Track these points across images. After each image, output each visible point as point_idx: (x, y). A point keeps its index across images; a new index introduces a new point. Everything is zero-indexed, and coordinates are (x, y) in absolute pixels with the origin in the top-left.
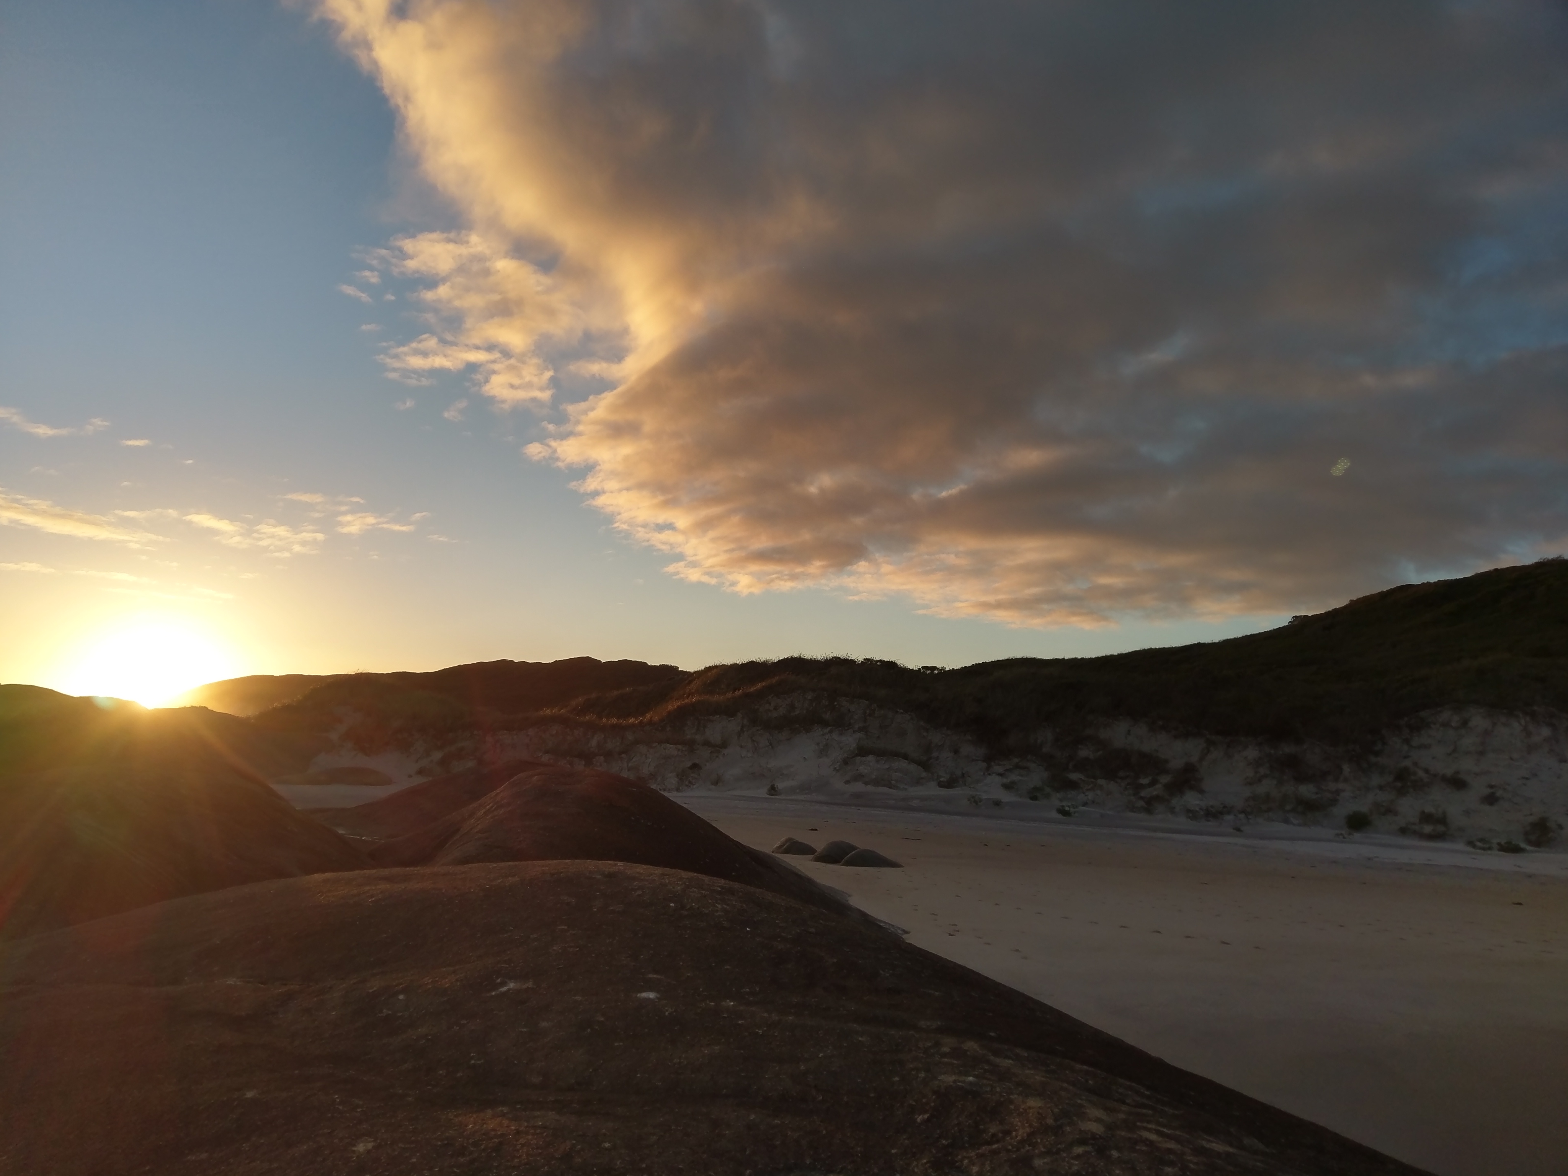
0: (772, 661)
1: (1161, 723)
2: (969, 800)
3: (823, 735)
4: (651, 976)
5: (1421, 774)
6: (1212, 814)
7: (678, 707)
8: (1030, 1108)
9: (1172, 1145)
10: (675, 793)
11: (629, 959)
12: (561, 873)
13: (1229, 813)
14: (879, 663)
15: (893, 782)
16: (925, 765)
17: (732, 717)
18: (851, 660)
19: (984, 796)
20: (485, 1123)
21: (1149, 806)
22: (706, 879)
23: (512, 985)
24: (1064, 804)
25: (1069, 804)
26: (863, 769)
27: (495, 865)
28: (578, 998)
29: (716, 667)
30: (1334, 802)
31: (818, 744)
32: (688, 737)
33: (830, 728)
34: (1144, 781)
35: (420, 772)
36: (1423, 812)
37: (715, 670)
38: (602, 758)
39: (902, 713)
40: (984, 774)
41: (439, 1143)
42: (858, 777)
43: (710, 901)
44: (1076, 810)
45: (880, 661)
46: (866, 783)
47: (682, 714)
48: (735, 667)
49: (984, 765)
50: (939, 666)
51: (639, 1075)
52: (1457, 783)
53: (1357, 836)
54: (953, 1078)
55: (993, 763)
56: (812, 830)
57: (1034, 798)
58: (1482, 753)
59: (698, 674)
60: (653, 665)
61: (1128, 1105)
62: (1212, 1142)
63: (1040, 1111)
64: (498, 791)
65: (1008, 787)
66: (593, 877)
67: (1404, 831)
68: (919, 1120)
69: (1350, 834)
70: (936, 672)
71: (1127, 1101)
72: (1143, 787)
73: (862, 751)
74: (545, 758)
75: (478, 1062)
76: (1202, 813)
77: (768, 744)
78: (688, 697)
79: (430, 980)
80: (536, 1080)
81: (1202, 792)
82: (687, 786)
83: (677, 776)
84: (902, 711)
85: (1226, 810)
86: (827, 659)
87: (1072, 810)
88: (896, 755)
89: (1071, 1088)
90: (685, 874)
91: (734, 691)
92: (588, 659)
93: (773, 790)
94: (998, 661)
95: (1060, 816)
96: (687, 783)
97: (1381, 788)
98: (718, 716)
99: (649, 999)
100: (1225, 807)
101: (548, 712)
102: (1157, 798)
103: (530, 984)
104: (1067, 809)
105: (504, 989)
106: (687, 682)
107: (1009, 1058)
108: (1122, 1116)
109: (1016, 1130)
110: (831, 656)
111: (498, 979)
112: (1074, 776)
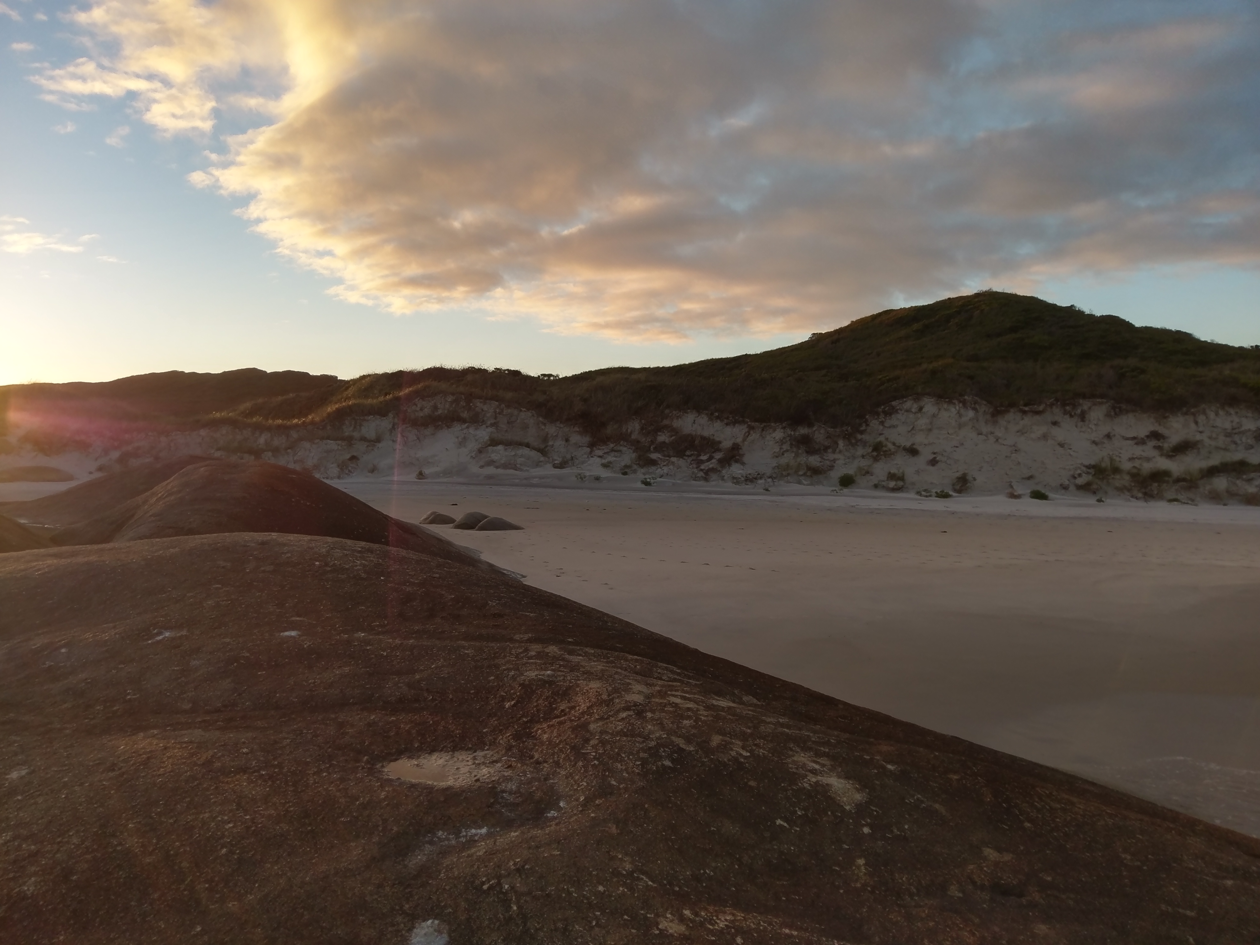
0: (418, 370)
1: (717, 414)
2: (576, 477)
3: (462, 430)
4: (294, 619)
5: (890, 446)
6: (750, 480)
7: (337, 409)
8: (591, 689)
9: (691, 705)
10: (336, 481)
11: (275, 607)
12: (219, 543)
13: (761, 478)
14: (506, 372)
15: (518, 465)
16: (542, 451)
17: (384, 417)
18: (484, 369)
19: (588, 474)
20: (136, 744)
21: (707, 475)
22: (349, 542)
23: (167, 634)
24: (647, 476)
25: (650, 477)
26: (495, 457)
27: (159, 540)
28: (227, 640)
29: (369, 375)
30: (831, 467)
31: (458, 437)
32: (347, 434)
33: (467, 424)
34: (704, 458)
35: (100, 469)
36: (890, 473)
37: (368, 378)
38: (270, 454)
39: (525, 411)
40: (588, 457)
41: (91, 764)
42: (491, 463)
43: (350, 559)
44: (655, 481)
45: (508, 370)
46: (497, 467)
47: (340, 415)
48: (386, 375)
49: (588, 450)
50: (554, 374)
51: (278, 695)
52: (913, 451)
53: (846, 491)
54: (536, 673)
55: (594, 448)
56: (453, 505)
57: (625, 474)
58: (930, 430)
59: (354, 382)
60: (315, 375)
61: (664, 680)
62: (719, 700)
63: (598, 690)
64: (168, 481)
65: (605, 466)
66: (248, 545)
67: (876, 486)
68: (507, 706)
69: (841, 490)
70: (552, 378)
71: (663, 678)
72: (702, 462)
73: (494, 442)
74: (218, 454)
75: (134, 697)
76: (743, 479)
77: (416, 439)
78: (345, 401)
79: (91, 635)
80: (187, 706)
81: (743, 464)
82: (346, 474)
83: (338, 466)
84: (524, 409)
85: (760, 476)
86: (464, 369)
87: (652, 481)
88: (520, 444)
89: (623, 672)
90: (329, 539)
91: (386, 395)
92: (254, 370)
93: (421, 475)
94: (601, 370)
95: (643, 486)
96: (347, 472)
97: (863, 456)
98: (372, 416)
99: (291, 637)
100: (759, 474)
101: (218, 415)
102: (713, 470)
103: (184, 633)
104: (648, 480)
105: (160, 638)
106: (344, 388)
107: (580, 655)
108: (658, 688)
109: (579, 706)
110: (467, 366)
111: (154, 630)
112: (654, 456)
